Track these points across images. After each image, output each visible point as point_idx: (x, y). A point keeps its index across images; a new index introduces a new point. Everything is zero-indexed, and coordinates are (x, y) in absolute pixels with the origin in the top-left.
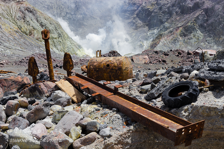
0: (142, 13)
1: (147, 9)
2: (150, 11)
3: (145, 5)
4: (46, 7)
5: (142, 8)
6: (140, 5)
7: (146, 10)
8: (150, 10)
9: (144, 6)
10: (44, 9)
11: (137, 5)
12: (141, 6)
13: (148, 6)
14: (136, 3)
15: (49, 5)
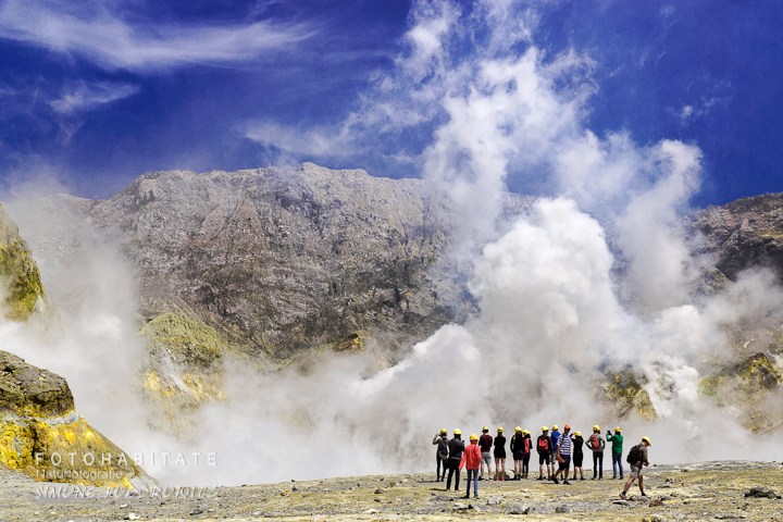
0: (739, 259)
1: (761, 241)
2: (774, 246)
3: (751, 230)
4: (385, 235)
5: (739, 239)
6: (731, 231)
7: (760, 244)
8: (774, 243)
9: (747, 233)
10: (374, 240)
11: (717, 234)
12: (735, 234)
13: (765, 232)
14: (714, 226)
15: (395, 230)
